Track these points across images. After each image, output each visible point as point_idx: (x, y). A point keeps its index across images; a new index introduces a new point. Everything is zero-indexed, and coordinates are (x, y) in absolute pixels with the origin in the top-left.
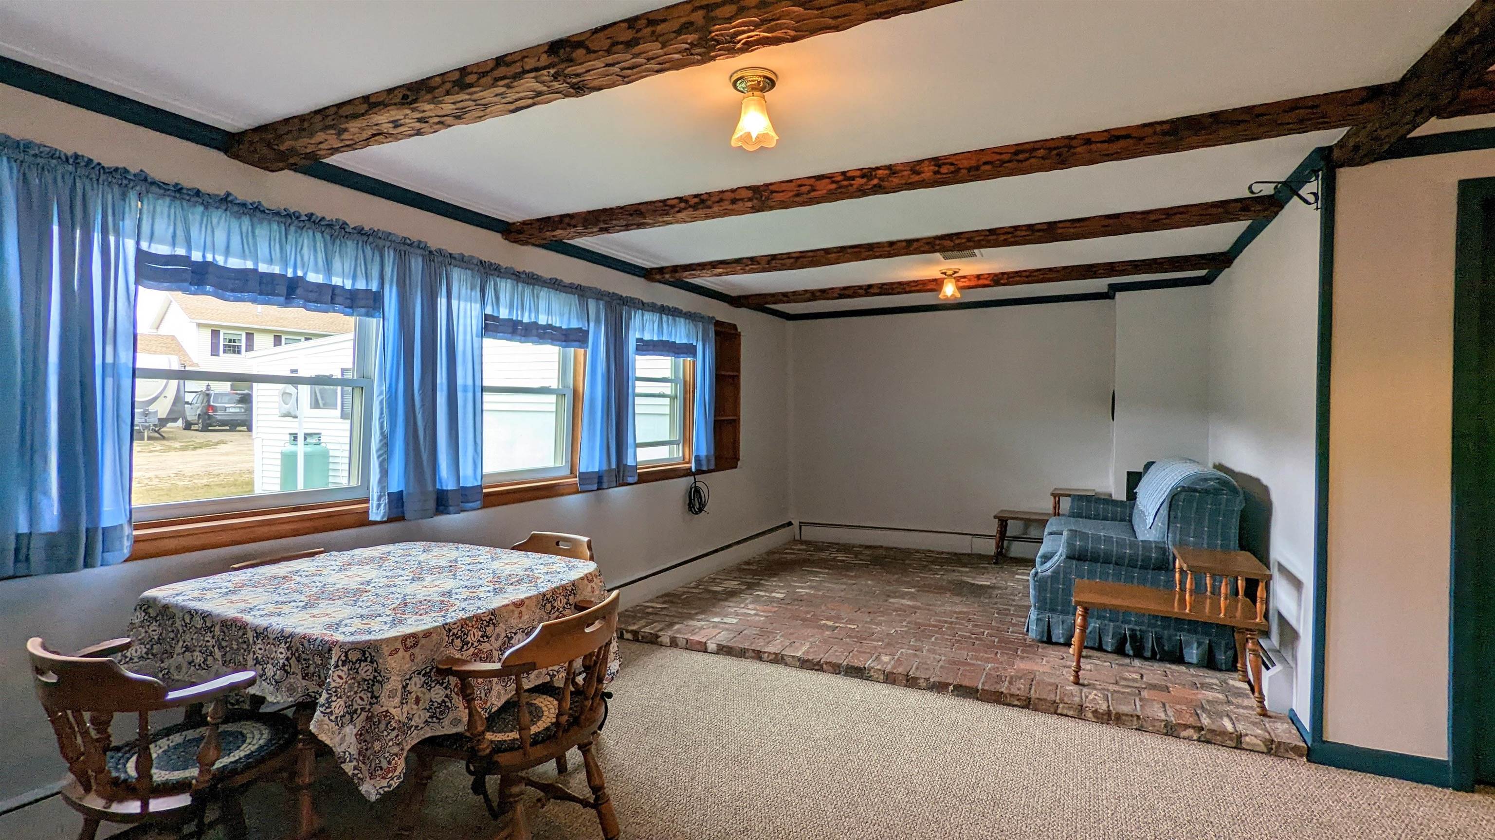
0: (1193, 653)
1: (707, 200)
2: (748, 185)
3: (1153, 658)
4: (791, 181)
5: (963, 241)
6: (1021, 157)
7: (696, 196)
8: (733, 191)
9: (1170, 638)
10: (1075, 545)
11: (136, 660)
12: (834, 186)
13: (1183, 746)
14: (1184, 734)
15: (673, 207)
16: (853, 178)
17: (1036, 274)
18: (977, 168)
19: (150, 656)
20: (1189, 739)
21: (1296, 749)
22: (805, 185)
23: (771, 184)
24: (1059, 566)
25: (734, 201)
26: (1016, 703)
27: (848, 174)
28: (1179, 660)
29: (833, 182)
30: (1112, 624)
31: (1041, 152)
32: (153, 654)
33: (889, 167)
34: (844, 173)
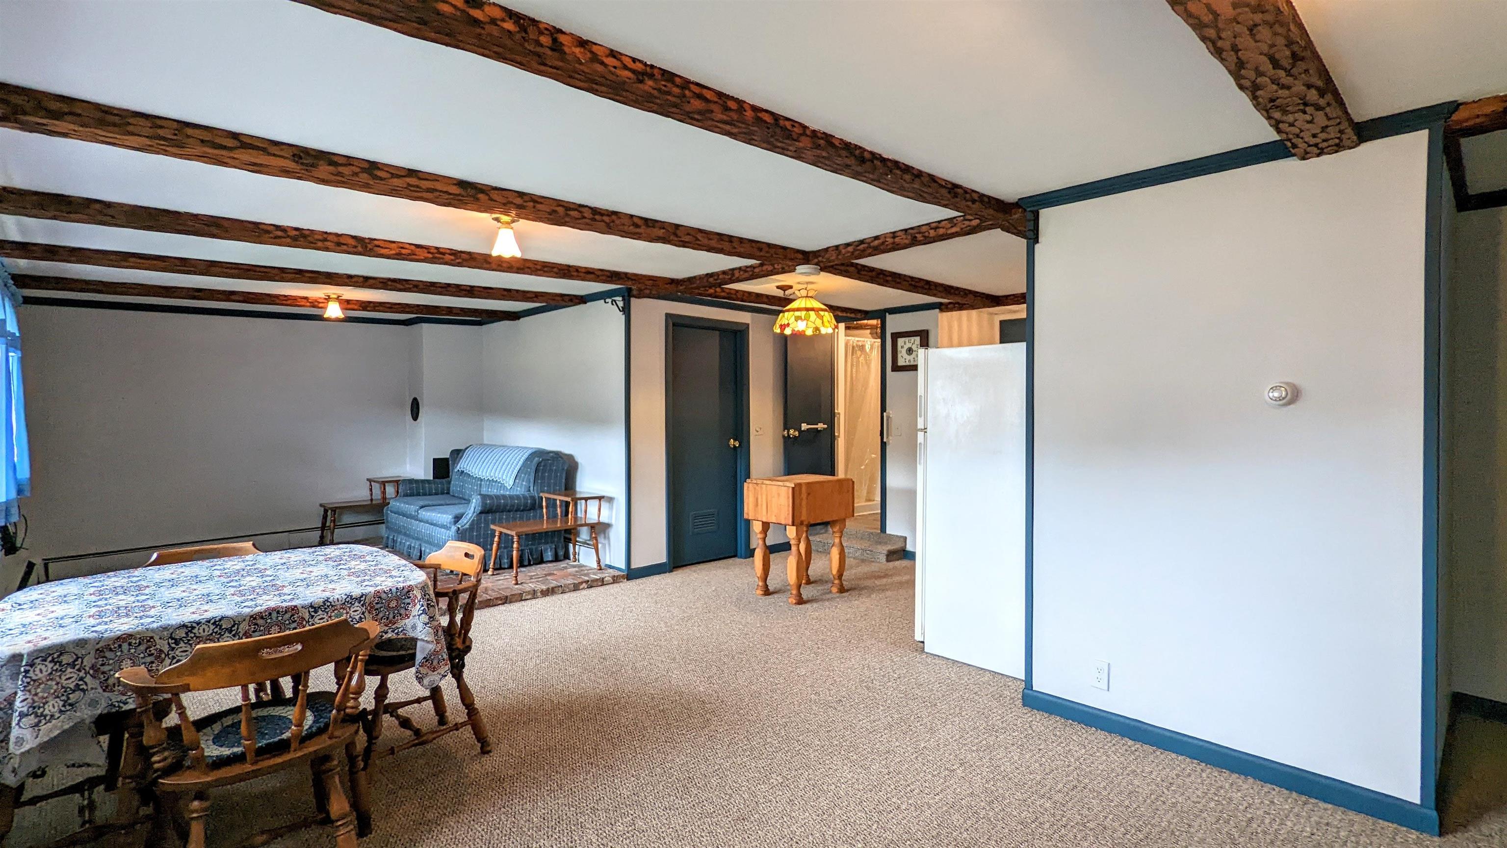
0: (549, 555)
1: (309, 236)
2: (353, 234)
3: (530, 565)
4: (394, 242)
5: (411, 286)
6: (546, 269)
7: (297, 229)
8: (337, 235)
9: (536, 549)
10: (486, 504)
11: (57, 715)
12: (430, 256)
13: (584, 592)
14: (581, 587)
15: (268, 232)
16: (444, 254)
17: (397, 306)
18: (523, 269)
19: (68, 708)
20: (583, 589)
21: (623, 577)
22: (406, 249)
23: (375, 240)
24: (473, 520)
25: (339, 244)
26: (500, 602)
27: (441, 250)
28: (541, 561)
29: (429, 253)
30: (505, 550)
31: (555, 270)
32: (70, 705)
33: (469, 253)
34: (437, 248)
